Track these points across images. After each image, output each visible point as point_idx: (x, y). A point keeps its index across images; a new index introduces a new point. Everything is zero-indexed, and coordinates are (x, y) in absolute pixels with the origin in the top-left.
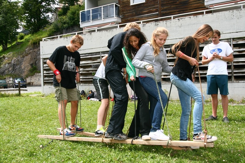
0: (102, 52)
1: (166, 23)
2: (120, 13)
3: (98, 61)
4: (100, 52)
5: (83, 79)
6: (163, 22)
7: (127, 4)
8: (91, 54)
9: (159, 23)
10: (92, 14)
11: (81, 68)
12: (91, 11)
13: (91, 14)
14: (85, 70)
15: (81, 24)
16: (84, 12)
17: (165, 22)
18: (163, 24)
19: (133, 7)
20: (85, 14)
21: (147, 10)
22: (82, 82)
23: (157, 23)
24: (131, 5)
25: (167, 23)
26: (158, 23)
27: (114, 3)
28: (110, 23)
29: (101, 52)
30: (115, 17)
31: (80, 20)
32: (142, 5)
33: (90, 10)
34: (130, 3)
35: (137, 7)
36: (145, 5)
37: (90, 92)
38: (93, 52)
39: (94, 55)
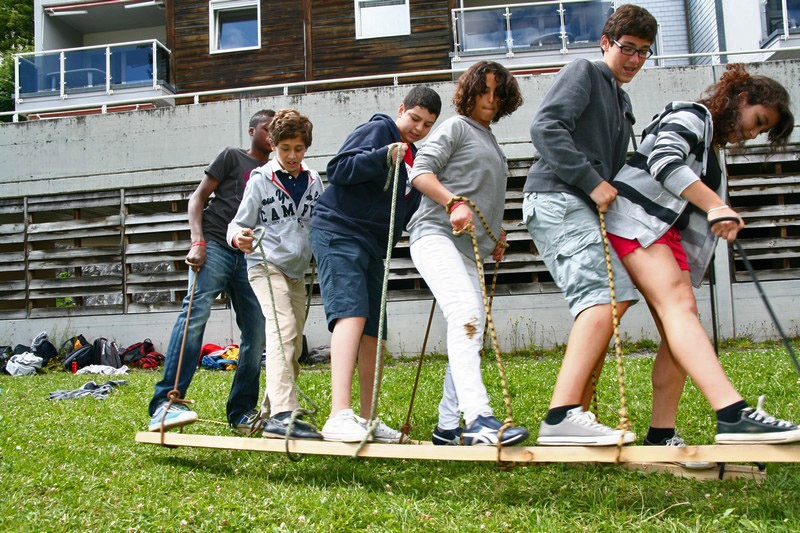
0: (126, 189)
1: (376, 97)
2: (171, 77)
3: (109, 224)
4: (118, 190)
5: (42, 291)
6: (367, 91)
7: (198, 50)
8: (82, 195)
9: (350, 95)
10: (66, 69)
11: (34, 249)
12: (63, 58)
13: (63, 72)
14: (52, 256)
15: (18, 100)
16: (32, 58)
17: (371, 92)
18: (366, 97)
19: (220, 61)
20: (33, 67)
21: (268, 72)
22: (37, 303)
23: (343, 94)
24: (211, 52)
25: (380, 96)
26: (346, 95)
27: (155, 40)
28: (137, 105)
29: (122, 191)
30: (156, 86)
31: (17, 88)
32: (251, 58)
33: (58, 55)
34: (208, 46)
35: (230, 61)
36: (261, 57)
37: (78, 342)
38: (87, 189)
39: (93, 200)
